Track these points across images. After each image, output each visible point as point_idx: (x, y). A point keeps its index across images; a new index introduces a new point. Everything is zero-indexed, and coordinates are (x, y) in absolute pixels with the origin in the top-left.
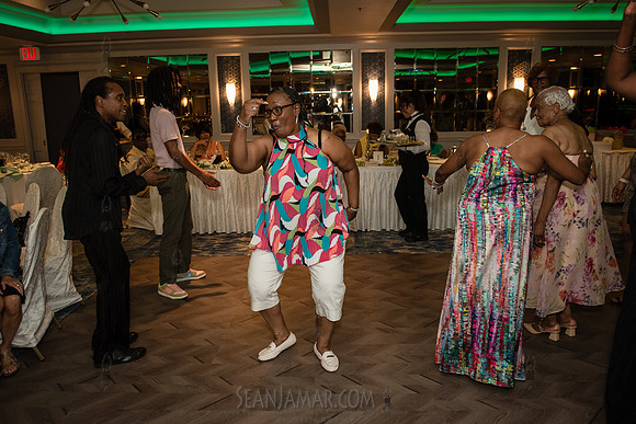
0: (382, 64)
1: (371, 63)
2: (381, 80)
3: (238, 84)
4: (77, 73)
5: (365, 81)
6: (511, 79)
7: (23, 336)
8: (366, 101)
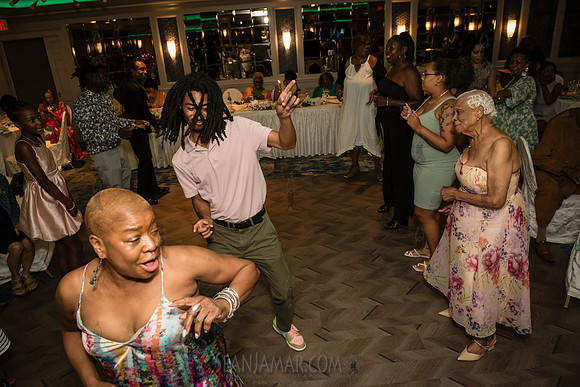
0: (293, 19)
1: (283, 18)
2: (292, 32)
3: (177, 41)
4: (42, 39)
5: (280, 34)
6: (395, 27)
7: (36, 263)
8: (281, 49)
